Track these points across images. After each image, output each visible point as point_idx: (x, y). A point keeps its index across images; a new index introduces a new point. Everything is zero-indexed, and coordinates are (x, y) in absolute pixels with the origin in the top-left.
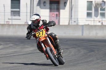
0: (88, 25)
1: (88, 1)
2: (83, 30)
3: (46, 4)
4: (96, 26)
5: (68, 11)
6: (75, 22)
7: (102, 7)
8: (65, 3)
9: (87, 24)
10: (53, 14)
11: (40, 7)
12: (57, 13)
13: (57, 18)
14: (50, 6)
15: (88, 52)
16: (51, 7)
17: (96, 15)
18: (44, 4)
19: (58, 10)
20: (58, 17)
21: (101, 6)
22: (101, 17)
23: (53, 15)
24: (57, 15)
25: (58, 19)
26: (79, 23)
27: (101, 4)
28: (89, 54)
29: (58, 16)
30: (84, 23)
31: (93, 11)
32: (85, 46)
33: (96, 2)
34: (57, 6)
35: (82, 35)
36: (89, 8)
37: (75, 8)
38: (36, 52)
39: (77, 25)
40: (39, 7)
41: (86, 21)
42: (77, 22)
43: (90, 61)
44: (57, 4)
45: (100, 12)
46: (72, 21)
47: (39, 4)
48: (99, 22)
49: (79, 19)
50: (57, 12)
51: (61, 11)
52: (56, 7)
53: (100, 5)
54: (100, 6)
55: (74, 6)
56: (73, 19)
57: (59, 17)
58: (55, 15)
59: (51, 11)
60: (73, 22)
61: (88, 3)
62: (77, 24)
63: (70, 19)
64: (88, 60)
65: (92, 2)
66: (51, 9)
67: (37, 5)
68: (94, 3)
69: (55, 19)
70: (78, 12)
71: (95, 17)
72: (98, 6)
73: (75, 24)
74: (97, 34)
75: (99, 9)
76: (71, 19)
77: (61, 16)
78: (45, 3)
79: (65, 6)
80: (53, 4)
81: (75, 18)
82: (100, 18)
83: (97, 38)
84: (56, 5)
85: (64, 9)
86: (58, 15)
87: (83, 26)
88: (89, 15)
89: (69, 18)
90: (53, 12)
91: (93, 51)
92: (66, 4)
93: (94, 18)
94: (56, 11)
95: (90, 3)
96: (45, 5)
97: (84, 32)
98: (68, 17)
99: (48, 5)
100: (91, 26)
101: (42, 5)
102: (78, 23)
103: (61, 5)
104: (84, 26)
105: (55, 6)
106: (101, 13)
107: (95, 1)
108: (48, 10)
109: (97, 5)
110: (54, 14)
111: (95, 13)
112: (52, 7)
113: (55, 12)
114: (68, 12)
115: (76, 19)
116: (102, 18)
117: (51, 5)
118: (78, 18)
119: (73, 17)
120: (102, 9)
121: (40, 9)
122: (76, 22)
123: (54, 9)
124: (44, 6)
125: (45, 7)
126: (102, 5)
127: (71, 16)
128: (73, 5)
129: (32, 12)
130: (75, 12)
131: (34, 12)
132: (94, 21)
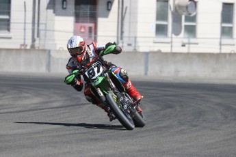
0: (159, 52)
1: (158, 1)
2: (146, 62)
3: (67, 4)
4: (174, 54)
5: (116, 20)
6: (129, 45)
7: (190, 14)
8: (109, 3)
9: (156, 49)
10: (81, 27)
11: (54, 12)
12: (92, 25)
13: (90, 37)
14: (76, 9)
15: (158, 108)
16: (77, 11)
17: (176, 32)
18: (63, 4)
19: (93, 18)
20: (93, 35)
21: (188, 12)
22: (186, 35)
23: (83, 30)
24: (90, 28)
25: (93, 38)
26: (139, 46)
27: (187, 7)
29: (93, 31)
30: (150, 47)
31: (169, 23)
32: (153, 97)
33: (176, 2)
34: (91, 10)
35: (146, 74)
36: (161, 15)
37: (130, 13)
39: (135, 52)
40: (51, 11)
41: (155, 42)
42: (135, 46)
43: (165, 127)
44: (92, 6)
45: (184, 23)
46: (123, 43)
47: (52, 4)
48: (183, 45)
49: (138, 39)
50: (90, 22)
51: (101, 21)
52: (88, 12)
53: (185, 8)
54: (184, 11)
55: (128, 11)
56: (125, 39)
57: (96, 33)
58: (87, 30)
59: (77, 21)
60: (125, 45)
61: (159, 3)
62: (135, 49)
63: (119, 38)
66: (78, 17)
67: (48, 8)
68: (171, 3)
69: (87, 38)
70: (136, 22)
71: (174, 36)
72: (180, 11)
73: (131, 49)
74: (177, 71)
75: (183, 17)
76: (122, 39)
77: (100, 33)
78: (65, 3)
79: (109, 10)
80: (82, 6)
81: (129, 37)
82: (184, 38)
83: (177, 81)
84: (89, 6)
85: (106, 16)
86: (93, 28)
87: (147, 54)
88: (161, 30)
89: (118, 37)
90: (83, 22)
92: (112, 5)
93: (172, 38)
95: (163, 4)
96: (65, 6)
97: (150, 68)
98: (116, 35)
99: (71, 6)
100: (166, 54)
101: (59, 6)
102: (137, 48)
103: (101, 7)
104: (150, 55)
105: (86, 9)
106: (185, 26)
108: (71, 19)
109: (177, 8)
110: (84, 27)
111: (173, 26)
112: (81, 11)
113: (87, 22)
114: (116, 24)
115: (133, 39)
116: (189, 38)
117: (78, 7)
118: (136, 38)
119: (126, 34)
120: (187, 19)
121: (54, 15)
122: (133, 45)
123: (85, 16)
124: (63, 8)
125: (64, 11)
126: (190, 9)
127: (122, 32)
128: (126, 8)
129: (36, 22)
130: (130, 22)
131: (41, 22)
132: (172, 42)
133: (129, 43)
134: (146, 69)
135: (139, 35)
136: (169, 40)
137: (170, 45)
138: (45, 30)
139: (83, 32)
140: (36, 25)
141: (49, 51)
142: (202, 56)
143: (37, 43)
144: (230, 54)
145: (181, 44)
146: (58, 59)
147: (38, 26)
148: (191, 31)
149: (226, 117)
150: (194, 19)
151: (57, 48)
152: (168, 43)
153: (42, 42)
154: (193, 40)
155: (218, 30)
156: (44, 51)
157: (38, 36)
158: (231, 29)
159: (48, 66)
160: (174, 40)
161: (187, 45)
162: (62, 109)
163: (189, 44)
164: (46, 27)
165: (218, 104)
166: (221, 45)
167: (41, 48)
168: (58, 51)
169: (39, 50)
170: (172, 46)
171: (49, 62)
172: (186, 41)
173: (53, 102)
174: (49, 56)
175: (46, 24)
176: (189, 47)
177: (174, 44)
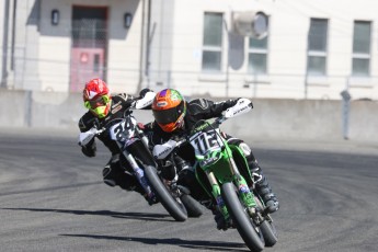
0: (207, 96)
1: (206, 13)
3: (59, 18)
5: (138, 44)
6: (159, 84)
7: (258, 35)
8: (128, 17)
9: (202, 91)
10: (82, 55)
11: (39, 30)
12: (99, 51)
13: (97, 70)
14: (73, 25)
16: (77, 29)
17: (236, 63)
18: (53, 17)
19: (102, 39)
20: (101, 67)
21: (254, 31)
22: (252, 70)
23: (84, 59)
24: (97, 57)
25: (101, 72)
27: (253, 24)
29: (101, 61)
30: (193, 87)
31: (225, 48)
33: (236, 16)
34: (97, 27)
36: (212, 36)
37: (161, 34)
38: (20, 189)
40: (33, 28)
41: (201, 81)
44: (100, 21)
45: (248, 50)
46: (149, 80)
47: (35, 17)
48: (247, 86)
49: (173, 75)
50: (97, 47)
51: (114, 44)
52: (94, 30)
53: (250, 27)
54: (248, 31)
55: (158, 30)
56: (153, 75)
57: (105, 64)
58: (92, 59)
59: (75, 45)
60: (153, 84)
61: (209, 17)
63: (143, 74)
65: (220, 14)
66: (77, 38)
67: (29, 22)
68: (227, 18)
69: (91, 71)
70: (170, 48)
71: (231, 70)
72: (242, 31)
75: (247, 40)
76: (147, 73)
77: (112, 64)
78: (56, 15)
79: (127, 27)
80: (84, 21)
81: (159, 72)
82: (249, 74)
84: (95, 22)
85: (123, 37)
86: (101, 57)
88: (210, 60)
89: (141, 72)
90: (85, 47)
92: (131, 19)
93: (228, 73)
94: (94, 44)
95: (214, 18)
96: (55, 21)
98: (137, 66)
99: (66, 20)
101: (46, 21)
103: (114, 22)
105: (90, 26)
106: (251, 55)
107: (233, 14)
108: (66, 42)
109: (238, 26)
110: (87, 55)
111: (230, 54)
112: (82, 29)
113: (91, 47)
114: (138, 50)
115: (165, 76)
116: (255, 74)
117: (77, 22)
118: (169, 73)
119: (153, 67)
120: (253, 43)
121: (38, 34)
122: (166, 84)
123: (88, 37)
124: (53, 24)
125: (55, 29)
126: (257, 27)
127: (148, 64)
128: (155, 25)
129: (10, 45)
130: (161, 48)
131: (17, 45)
132: (227, 81)
133: (159, 81)
135: (175, 68)
136: (223, 77)
137: (224, 85)
138: (25, 59)
139: (85, 63)
140: (9, 51)
141: (30, 93)
142: (275, 103)
143: (10, 78)
144: (322, 101)
145: (242, 84)
146: (44, 106)
147: (13, 52)
148: (259, 62)
149: (310, 210)
150: (263, 43)
151: (43, 88)
152: (222, 82)
153: (19, 78)
154: (261, 78)
155: (303, 62)
156: (22, 92)
157: (12, 68)
158: (323, 60)
159: (28, 117)
160: (231, 77)
161: (252, 86)
162: (47, 193)
163: (256, 82)
164: (25, 53)
165: (299, 187)
166: (306, 84)
167: (17, 87)
168: (44, 93)
169: (13, 91)
170: (227, 87)
171: (30, 110)
172: (251, 78)
173: (34, 179)
174: (30, 100)
175: (25, 49)
176: (255, 89)
177: (230, 84)
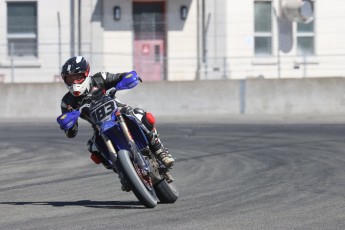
0: (261, 78)
1: (256, 2)
2: (243, 95)
3: (121, 13)
4: (284, 81)
5: (195, 33)
6: (216, 69)
7: (305, 20)
8: (184, 9)
9: (256, 74)
10: (143, 46)
11: (103, 25)
12: (159, 42)
13: (158, 60)
14: (134, 20)
15: (265, 166)
16: (138, 23)
17: (285, 47)
18: (115, 13)
19: (162, 32)
20: (161, 57)
21: (301, 16)
22: (301, 52)
23: (146, 50)
24: (157, 48)
25: (162, 62)
26: (230, 72)
27: (300, 10)
28: (270, 173)
29: (162, 52)
30: (247, 71)
31: (274, 33)
32: (255, 149)
33: (284, 3)
34: (157, 20)
35: (242, 111)
37: (216, 23)
39: (225, 80)
41: (254, 64)
42: (225, 72)
43: (275, 196)
44: (158, 14)
45: (296, 34)
46: (206, 67)
48: (297, 68)
49: (229, 61)
50: (157, 39)
52: (154, 23)
53: (296, 13)
54: (295, 16)
55: (212, 19)
56: (210, 62)
57: (165, 54)
58: (153, 50)
59: (137, 37)
60: (210, 69)
61: (258, 6)
62: (225, 76)
63: (201, 61)
64: (270, 193)
65: (269, 3)
67: (93, 19)
68: (275, 5)
69: (153, 61)
70: (224, 36)
71: (281, 53)
72: (289, 17)
73: (218, 76)
74: (289, 106)
75: (295, 25)
76: (204, 61)
78: (118, 11)
79: (183, 19)
80: (144, 15)
81: (216, 58)
82: (298, 56)
83: (289, 122)
84: (154, 15)
85: (180, 28)
86: (161, 48)
87: (242, 82)
88: (262, 45)
89: (198, 59)
90: (145, 39)
91: (281, 163)
92: (187, 11)
93: (279, 56)
94: (154, 36)
95: (264, 6)
96: (118, 16)
97: (248, 102)
98: (195, 55)
99: (127, 15)
100: (271, 81)
101: (109, 17)
102: (227, 74)
103: (172, 15)
104: (247, 84)
105: (151, 20)
106: (299, 38)
107: (280, 2)
109: (286, 12)
110: (148, 46)
111: (280, 38)
112: (143, 22)
113: (151, 39)
114: (195, 39)
115: (221, 61)
116: (304, 56)
117: (137, 16)
118: (225, 59)
119: (210, 54)
120: (301, 28)
121: (101, 30)
122: (222, 69)
124: (116, 19)
125: (117, 24)
127: (205, 51)
128: (209, 15)
129: (76, 41)
130: (215, 36)
131: (83, 41)
132: (279, 63)
133: (216, 67)
134: (243, 104)
135: (229, 54)
136: (275, 60)
137: (276, 67)
138: (90, 53)
139: (147, 54)
140: (76, 47)
145: (293, 65)
147: (80, 47)
150: (310, 27)
152: (274, 64)
154: (310, 59)
160: (282, 60)
161: (301, 67)
163: (305, 63)
164: (91, 48)
170: (279, 69)
172: (300, 60)
175: (91, 44)
176: (305, 69)
177: (282, 66)
